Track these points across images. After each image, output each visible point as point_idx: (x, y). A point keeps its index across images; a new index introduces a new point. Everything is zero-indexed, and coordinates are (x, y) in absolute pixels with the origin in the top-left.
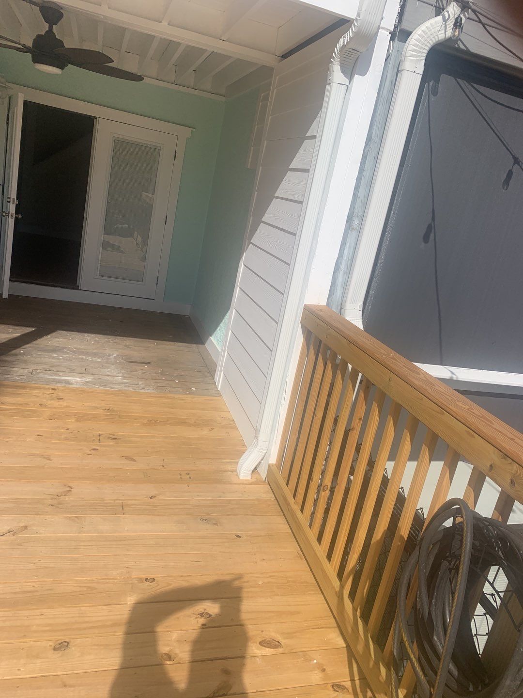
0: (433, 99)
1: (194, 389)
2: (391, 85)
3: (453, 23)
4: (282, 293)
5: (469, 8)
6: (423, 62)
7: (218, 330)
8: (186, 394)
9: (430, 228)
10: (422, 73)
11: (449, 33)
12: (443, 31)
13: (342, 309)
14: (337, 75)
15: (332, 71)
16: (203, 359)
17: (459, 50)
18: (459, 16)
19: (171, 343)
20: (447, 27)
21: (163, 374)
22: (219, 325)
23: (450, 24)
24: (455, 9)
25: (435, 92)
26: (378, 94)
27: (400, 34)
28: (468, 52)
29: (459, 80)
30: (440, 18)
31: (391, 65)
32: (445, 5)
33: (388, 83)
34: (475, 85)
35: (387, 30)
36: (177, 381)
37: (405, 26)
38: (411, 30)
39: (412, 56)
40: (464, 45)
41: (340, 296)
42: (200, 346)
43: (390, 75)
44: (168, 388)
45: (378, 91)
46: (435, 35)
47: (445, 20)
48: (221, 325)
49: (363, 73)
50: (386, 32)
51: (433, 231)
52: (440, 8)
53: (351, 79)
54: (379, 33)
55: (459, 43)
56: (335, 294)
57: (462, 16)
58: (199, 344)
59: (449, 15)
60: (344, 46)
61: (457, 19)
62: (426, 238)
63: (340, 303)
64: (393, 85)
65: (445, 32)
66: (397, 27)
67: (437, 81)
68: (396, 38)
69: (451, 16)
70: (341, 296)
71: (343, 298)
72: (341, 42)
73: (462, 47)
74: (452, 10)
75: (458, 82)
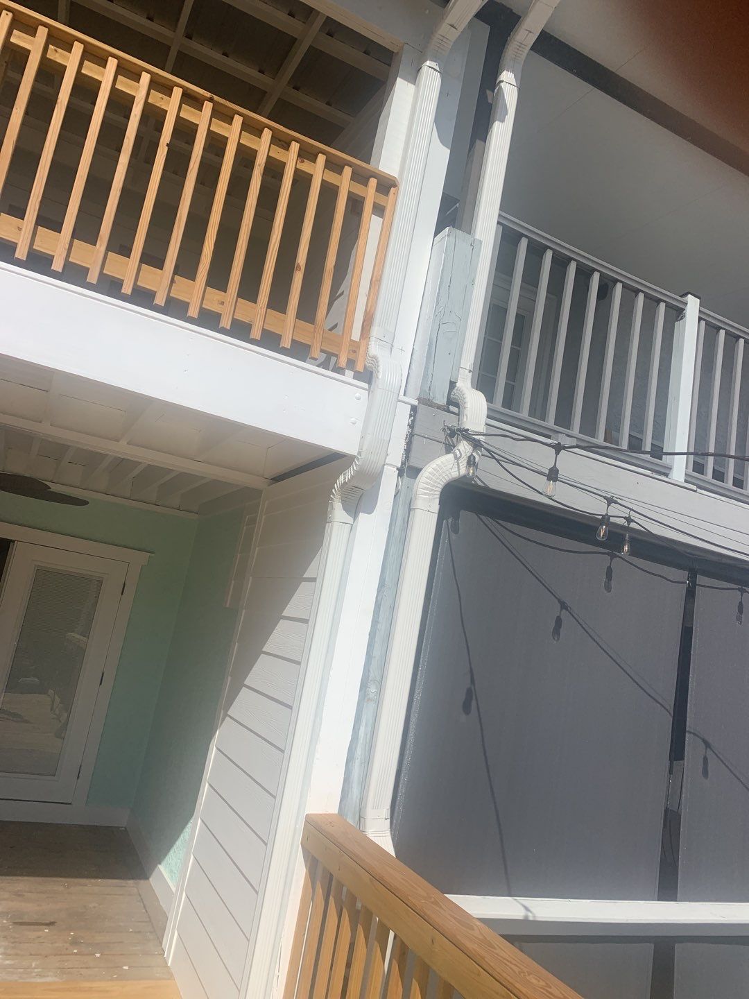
0: (454, 537)
1: (126, 968)
2: (404, 523)
3: (466, 461)
4: (274, 795)
5: (482, 446)
6: (437, 501)
7: (172, 852)
8: (112, 980)
9: (470, 694)
10: (437, 511)
11: (463, 471)
12: (456, 469)
13: (361, 818)
14: (338, 513)
15: (333, 508)
16: (145, 907)
17: (476, 485)
18: (472, 455)
19: (93, 881)
20: (460, 465)
21: (75, 942)
22: (175, 843)
23: (463, 462)
24: (466, 447)
25: (456, 531)
26: (389, 532)
27: (409, 470)
28: (486, 488)
29: (481, 516)
30: (451, 456)
31: (401, 502)
32: (455, 442)
33: (399, 522)
34: (500, 522)
35: (394, 466)
36: (98, 955)
37: (413, 462)
38: (420, 466)
39: (425, 494)
40: (482, 482)
41: (357, 797)
42: (142, 882)
43: (401, 512)
44: (83, 971)
45: (388, 529)
46: (448, 473)
47: (457, 458)
48: (178, 843)
49: (370, 511)
50: (392, 468)
51: (474, 697)
52: (450, 445)
53: (355, 517)
54: (385, 469)
55: (476, 479)
56: (349, 796)
57: (474, 454)
58: (140, 879)
59: (460, 453)
60: (345, 483)
61: (469, 457)
62: (466, 707)
63: (358, 809)
64: (406, 523)
65: (459, 469)
66: (405, 464)
67: (456, 517)
68: (405, 474)
69: (463, 454)
70: (359, 797)
71: (361, 799)
72: (341, 478)
73: (480, 483)
74: (463, 448)
75: (481, 520)
